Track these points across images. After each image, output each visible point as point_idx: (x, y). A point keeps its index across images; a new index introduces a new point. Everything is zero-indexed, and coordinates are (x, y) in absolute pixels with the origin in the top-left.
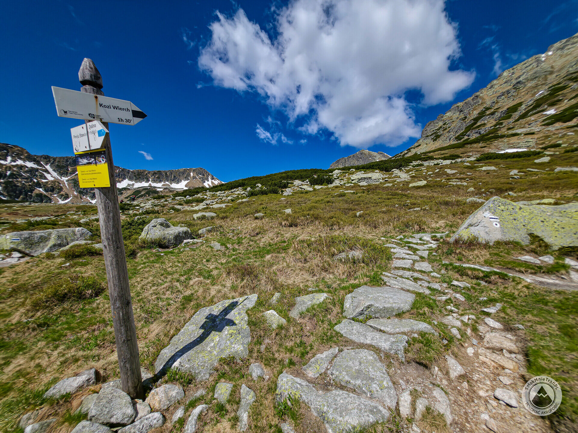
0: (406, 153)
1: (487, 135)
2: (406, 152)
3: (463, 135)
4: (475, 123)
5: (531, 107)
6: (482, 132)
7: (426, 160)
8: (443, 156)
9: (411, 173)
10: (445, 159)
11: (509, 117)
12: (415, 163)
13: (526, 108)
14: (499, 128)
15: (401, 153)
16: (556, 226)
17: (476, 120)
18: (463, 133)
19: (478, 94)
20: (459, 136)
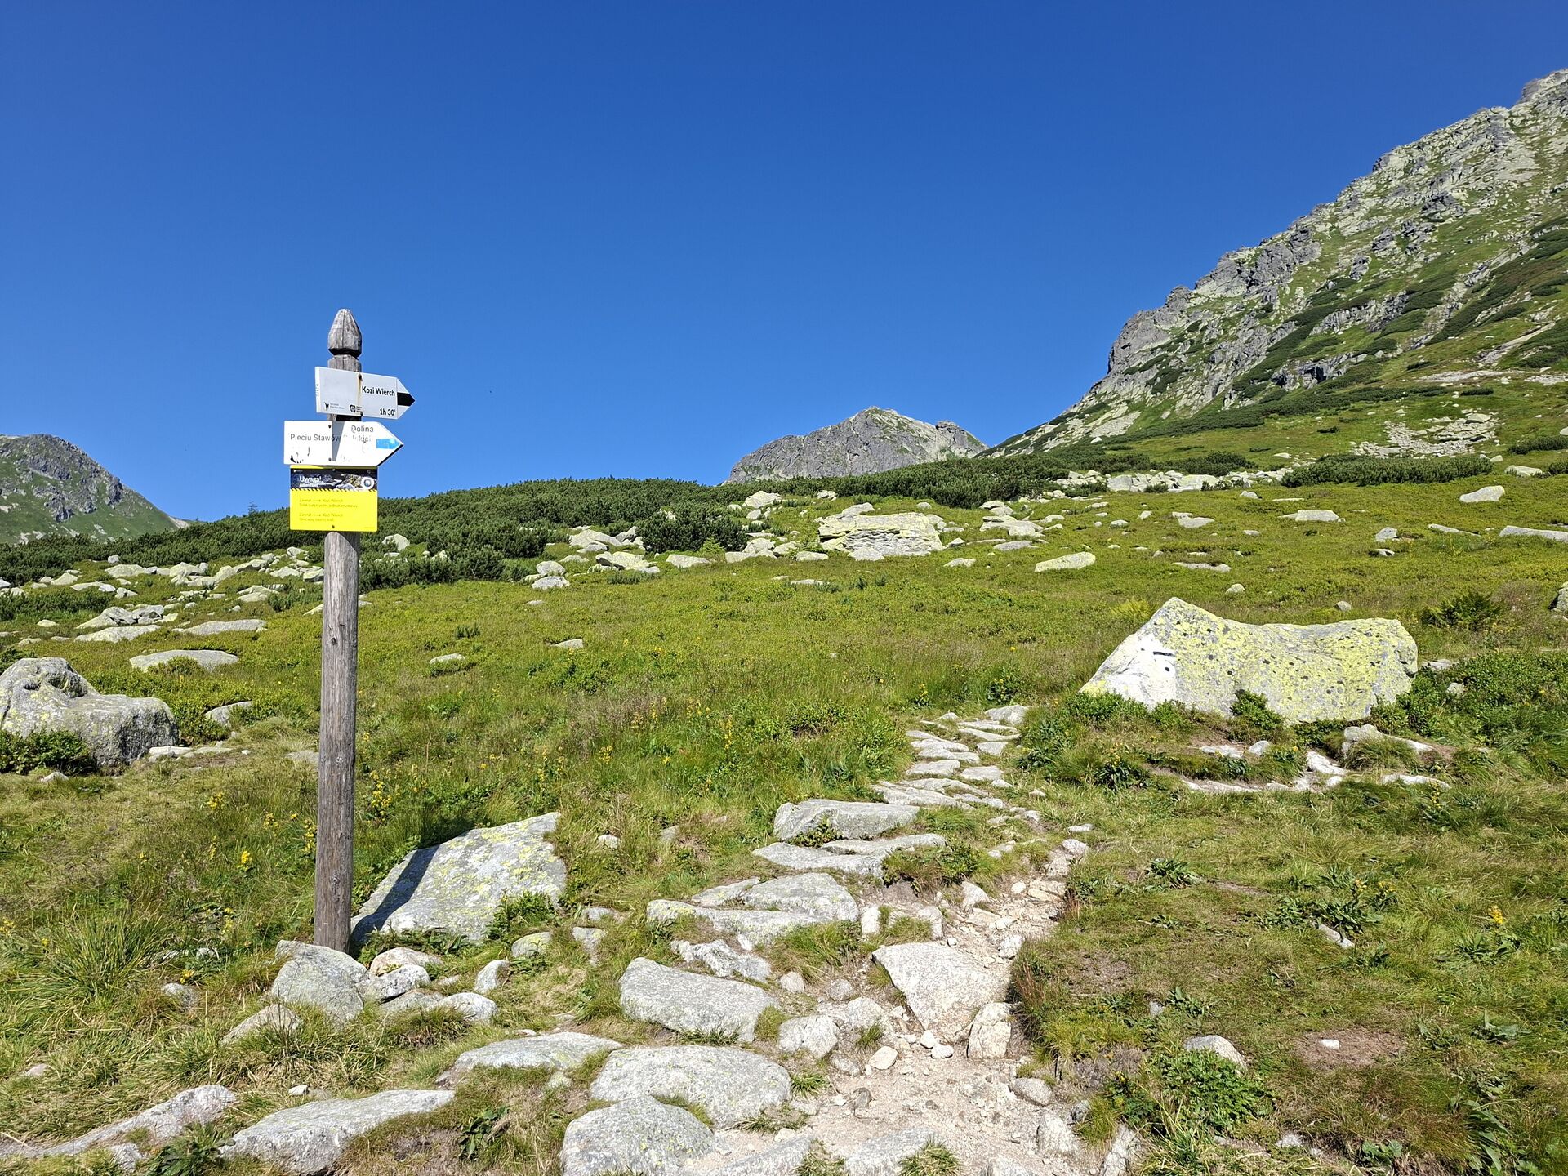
0: (1051, 436)
1: (1342, 384)
2: (1049, 429)
3: (1261, 375)
4: (1301, 336)
5: (1484, 293)
6: (1329, 372)
7: (1121, 470)
8: (1184, 456)
9: (1050, 519)
10: (1190, 469)
11: (1416, 323)
12: (1076, 479)
13: (1466, 297)
14: (1384, 359)
15: (1031, 433)
16: (1292, 673)
17: (1306, 321)
18: (1261, 367)
19: (1308, 221)
20: (1248, 379)
